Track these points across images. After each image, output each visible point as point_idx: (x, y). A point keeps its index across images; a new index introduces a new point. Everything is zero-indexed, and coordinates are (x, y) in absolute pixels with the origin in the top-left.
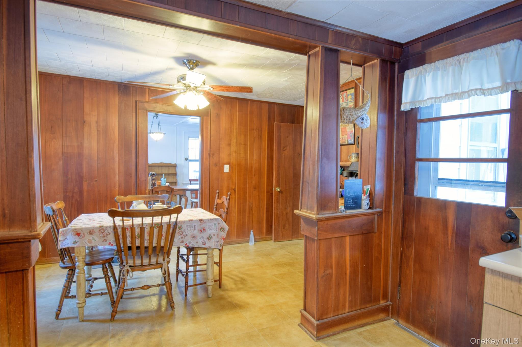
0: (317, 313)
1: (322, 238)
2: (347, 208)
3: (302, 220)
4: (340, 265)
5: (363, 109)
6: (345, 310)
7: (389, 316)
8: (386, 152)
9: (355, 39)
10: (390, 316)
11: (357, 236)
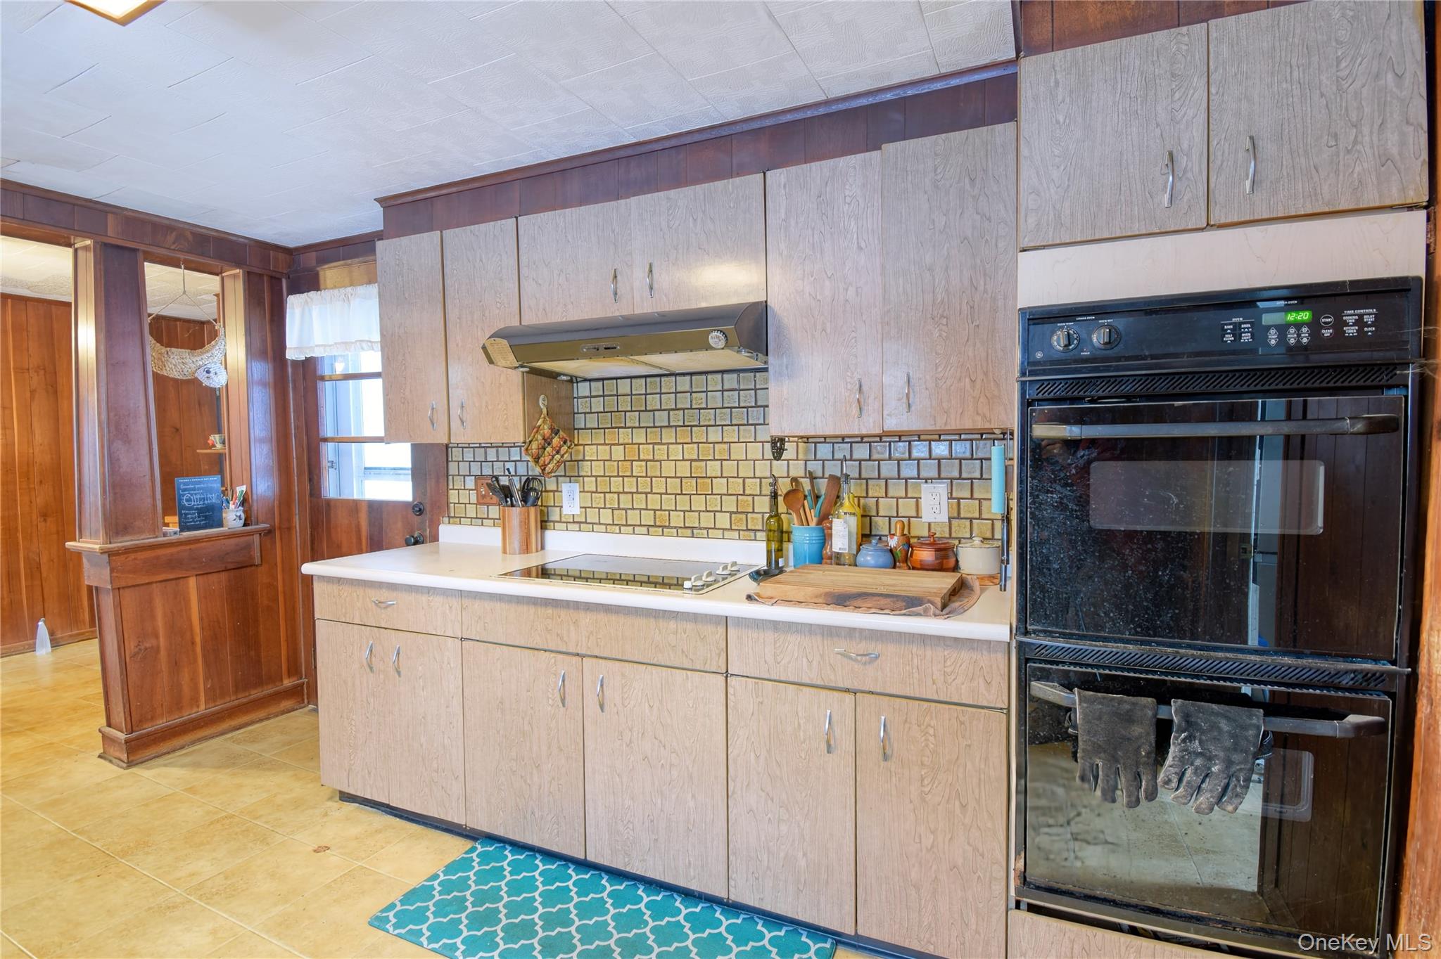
0: (125, 720)
1: (123, 584)
2: (184, 528)
3: (85, 560)
4: (178, 631)
5: (209, 354)
6: (198, 707)
7: (303, 703)
8: (274, 426)
9: (174, 233)
10: (306, 701)
11: (214, 574)
